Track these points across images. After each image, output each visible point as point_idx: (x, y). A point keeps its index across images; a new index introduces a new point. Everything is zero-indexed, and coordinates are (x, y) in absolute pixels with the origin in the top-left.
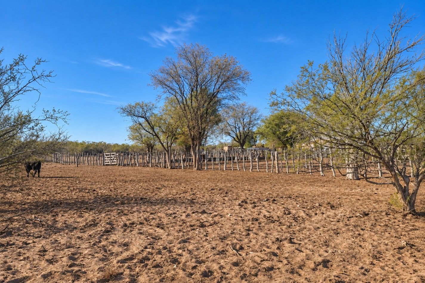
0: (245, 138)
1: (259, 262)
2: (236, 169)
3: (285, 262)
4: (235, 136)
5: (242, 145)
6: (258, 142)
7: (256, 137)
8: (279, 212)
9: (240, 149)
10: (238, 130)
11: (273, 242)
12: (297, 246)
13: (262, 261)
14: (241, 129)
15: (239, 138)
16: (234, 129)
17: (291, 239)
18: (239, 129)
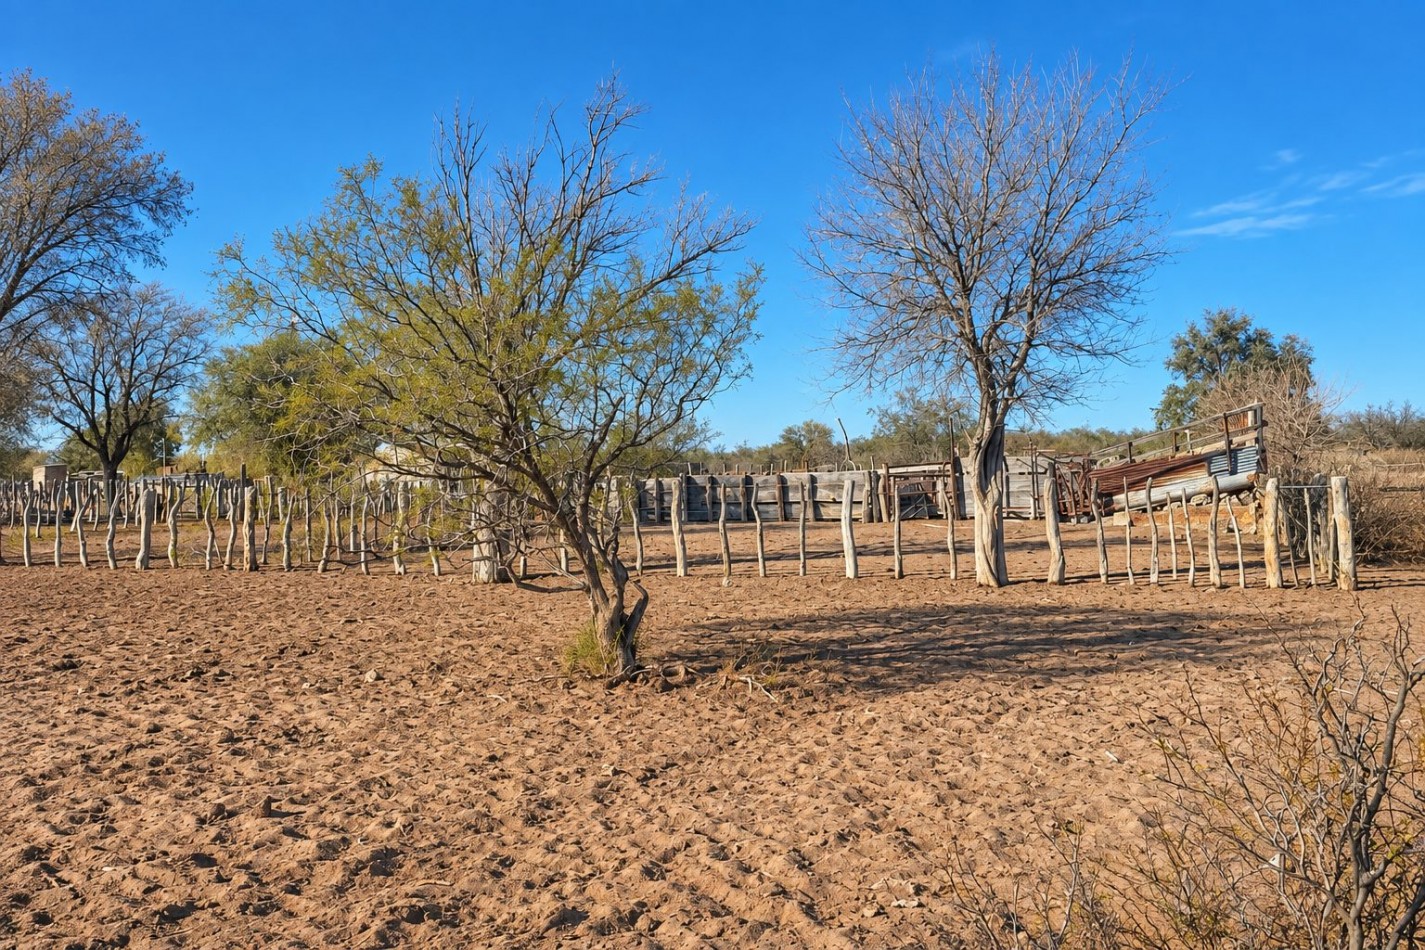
0: (131, 430)
1: (138, 895)
2: (75, 559)
3: (241, 878)
4: (85, 427)
5: (112, 463)
6: (184, 450)
7: (177, 429)
8: (235, 716)
9: (100, 478)
10: (100, 399)
11: (202, 821)
12: (288, 822)
13: (147, 891)
14: (116, 396)
15: (102, 431)
16: (84, 396)
17: (270, 800)
18: (107, 397)
